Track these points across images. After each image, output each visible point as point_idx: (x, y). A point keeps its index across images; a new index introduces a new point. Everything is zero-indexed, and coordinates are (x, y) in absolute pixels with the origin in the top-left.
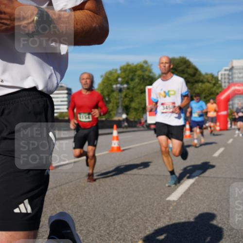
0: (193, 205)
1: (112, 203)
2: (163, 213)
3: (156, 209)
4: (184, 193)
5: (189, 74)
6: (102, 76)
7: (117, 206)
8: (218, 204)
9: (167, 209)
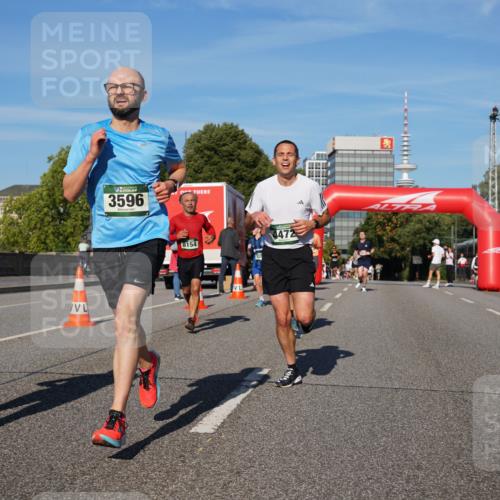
0: (247, 444)
1: (68, 441)
2: (183, 462)
3: (167, 454)
4: (229, 416)
5: (243, 162)
6: (50, 159)
7: (80, 448)
8: (300, 441)
9: (192, 452)
